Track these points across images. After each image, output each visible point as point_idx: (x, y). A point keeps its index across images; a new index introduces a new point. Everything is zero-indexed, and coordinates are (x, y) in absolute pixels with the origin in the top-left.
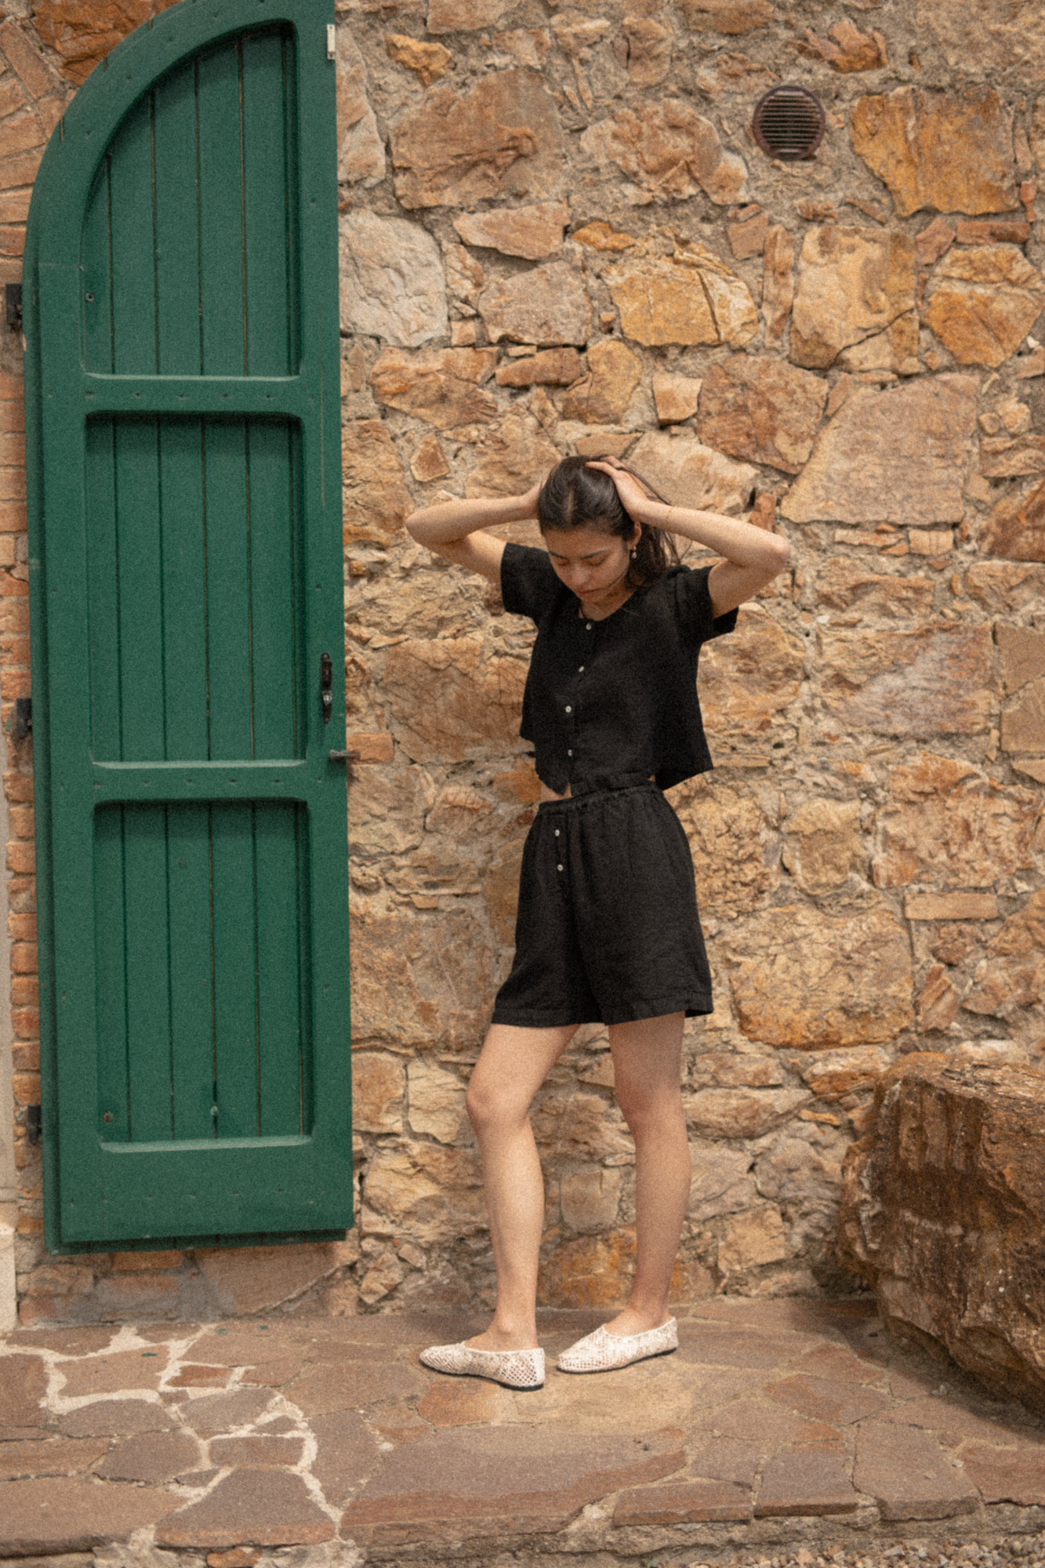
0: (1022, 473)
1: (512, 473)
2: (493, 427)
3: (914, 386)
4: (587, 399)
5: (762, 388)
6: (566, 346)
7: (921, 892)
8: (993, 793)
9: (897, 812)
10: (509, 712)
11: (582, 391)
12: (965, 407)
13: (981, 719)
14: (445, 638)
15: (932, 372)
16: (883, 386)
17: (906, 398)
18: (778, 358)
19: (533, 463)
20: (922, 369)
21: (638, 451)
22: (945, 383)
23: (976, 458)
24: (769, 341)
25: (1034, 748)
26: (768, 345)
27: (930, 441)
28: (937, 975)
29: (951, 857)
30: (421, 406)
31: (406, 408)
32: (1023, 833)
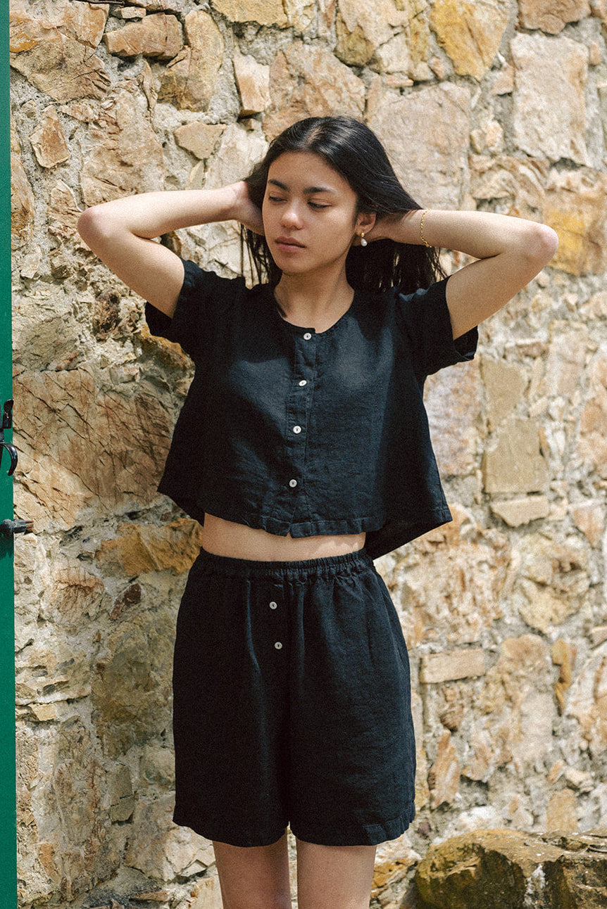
0: (499, 196)
1: (123, 164)
2: (107, 104)
3: (425, 92)
4: (187, 79)
5: (318, 84)
6: (168, 12)
7: (432, 652)
8: (478, 537)
9: (416, 565)
10: (117, 462)
11: (181, 68)
12: (461, 121)
13: (470, 459)
14: (58, 370)
15: (437, 80)
16: (402, 90)
17: (419, 107)
18: (326, 50)
19: (144, 153)
20: (430, 76)
21: (223, 146)
22: (446, 93)
23: (467, 176)
24: (322, 29)
25: (508, 489)
26: (321, 34)
27: (437, 155)
28: (445, 743)
29: (453, 610)
30: (40, 71)
31: (27, 72)
32: (496, 581)
